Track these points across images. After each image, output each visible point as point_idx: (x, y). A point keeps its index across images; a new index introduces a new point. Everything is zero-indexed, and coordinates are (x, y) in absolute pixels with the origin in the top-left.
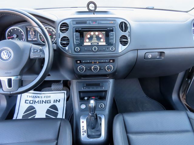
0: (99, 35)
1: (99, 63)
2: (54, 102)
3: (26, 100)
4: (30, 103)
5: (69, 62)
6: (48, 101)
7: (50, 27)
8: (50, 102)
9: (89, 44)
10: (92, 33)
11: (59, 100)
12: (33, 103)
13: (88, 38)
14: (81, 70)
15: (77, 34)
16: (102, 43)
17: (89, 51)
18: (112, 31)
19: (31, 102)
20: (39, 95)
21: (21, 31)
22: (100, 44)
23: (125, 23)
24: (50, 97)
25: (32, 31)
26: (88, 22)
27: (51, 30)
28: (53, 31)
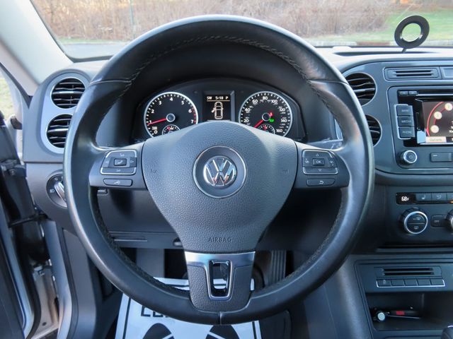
7: (272, 93)
9: (442, 140)
10: (449, 106)
12: (162, 316)
13: (438, 123)
14: (416, 228)
15: (405, 108)
17: (445, 163)
21: (186, 102)
25: (219, 104)
26: (434, 71)
27: (275, 102)
28: (280, 103)
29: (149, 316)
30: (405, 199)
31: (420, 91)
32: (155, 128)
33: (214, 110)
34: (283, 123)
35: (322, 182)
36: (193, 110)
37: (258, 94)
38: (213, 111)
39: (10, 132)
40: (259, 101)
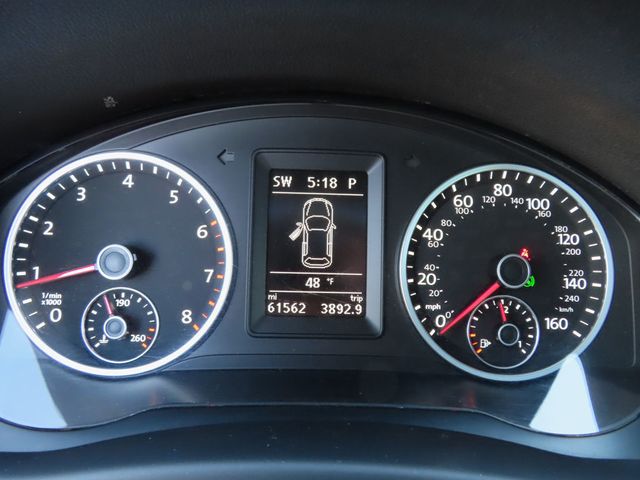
7: (533, 172)
27: (540, 206)
28: (561, 213)
32: (54, 299)
33: (300, 231)
34: (571, 292)
36: (213, 231)
37: (477, 172)
38: (294, 236)
40: (478, 202)
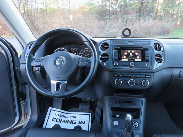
0: (135, 53)
1: (135, 77)
2: (79, 123)
3: (53, 118)
4: (56, 121)
5: (106, 76)
6: (74, 122)
8: (75, 122)
9: (127, 60)
10: (129, 51)
11: (84, 122)
12: (59, 122)
13: (126, 55)
14: (118, 84)
15: (116, 51)
16: (138, 59)
17: (126, 66)
18: (147, 49)
19: (58, 120)
20: (65, 115)
22: (136, 60)
23: (159, 44)
24: (75, 117)
25: (74, 52)
26: (125, 42)
29: (55, 121)
30: (116, 76)
31: (121, 47)
35: (84, 65)
37: (85, 49)
39: (19, 59)
